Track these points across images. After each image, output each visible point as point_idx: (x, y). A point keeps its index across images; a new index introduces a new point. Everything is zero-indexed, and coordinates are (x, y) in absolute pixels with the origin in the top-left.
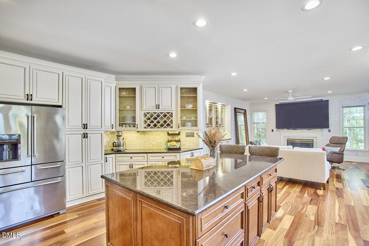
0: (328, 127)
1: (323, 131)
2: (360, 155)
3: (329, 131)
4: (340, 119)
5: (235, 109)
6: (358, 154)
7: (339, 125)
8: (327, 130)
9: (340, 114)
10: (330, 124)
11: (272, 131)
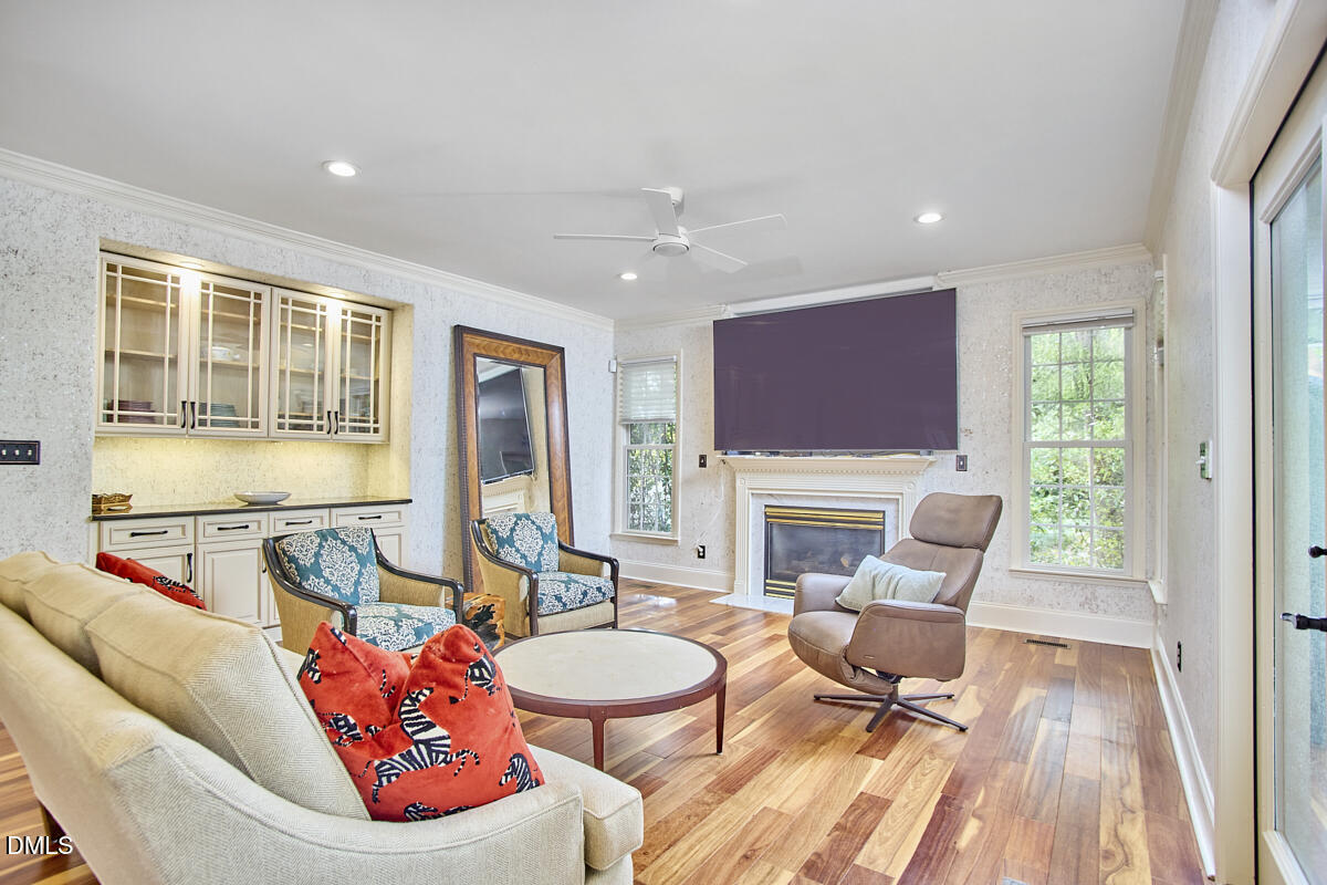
0: (951, 443)
1: (931, 463)
2: (1102, 606)
3: (962, 464)
4: (1010, 395)
5: (459, 331)
6: (1096, 598)
7: (1009, 431)
8: (950, 457)
9: (1010, 370)
10: (963, 423)
11: (703, 465)
